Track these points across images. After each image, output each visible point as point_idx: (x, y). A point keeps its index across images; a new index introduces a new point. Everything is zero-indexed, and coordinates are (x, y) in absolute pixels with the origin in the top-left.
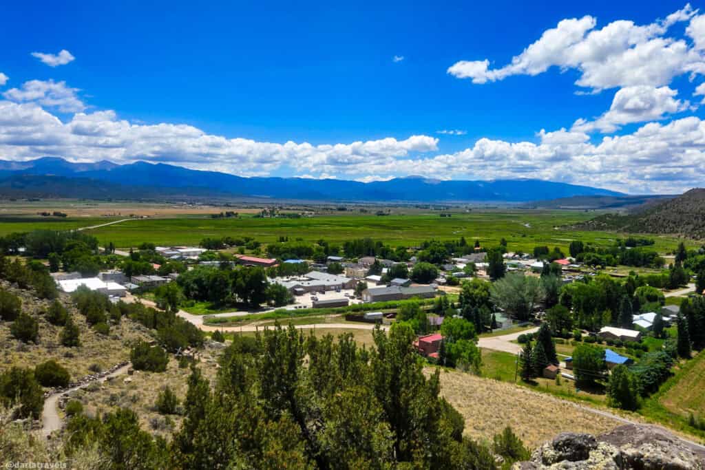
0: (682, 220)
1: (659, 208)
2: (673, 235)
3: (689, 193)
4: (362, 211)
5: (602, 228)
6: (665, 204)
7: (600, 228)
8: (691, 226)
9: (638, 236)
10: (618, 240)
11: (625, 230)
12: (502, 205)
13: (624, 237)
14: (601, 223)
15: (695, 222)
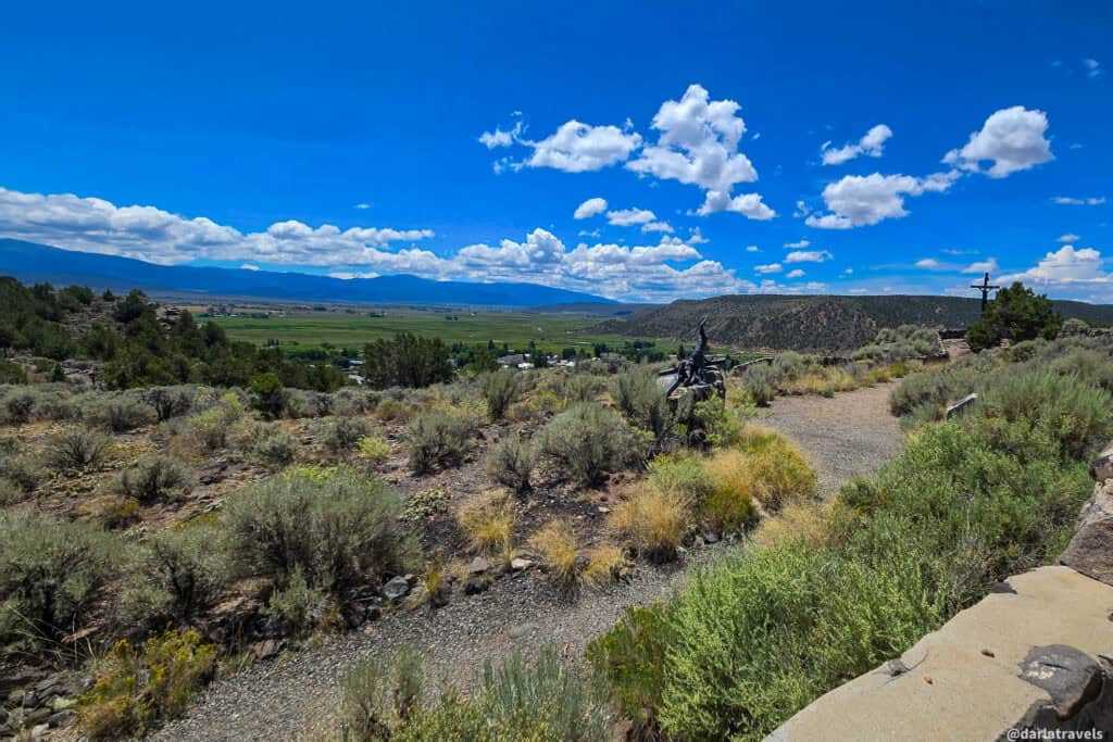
0: (673, 325)
1: (652, 316)
2: (668, 339)
3: (675, 303)
4: (348, 311)
5: (609, 333)
6: (657, 311)
7: (606, 332)
8: (680, 332)
9: (643, 339)
10: (627, 343)
11: (629, 334)
12: (506, 310)
13: (632, 341)
14: (609, 327)
15: (683, 327)
